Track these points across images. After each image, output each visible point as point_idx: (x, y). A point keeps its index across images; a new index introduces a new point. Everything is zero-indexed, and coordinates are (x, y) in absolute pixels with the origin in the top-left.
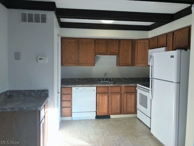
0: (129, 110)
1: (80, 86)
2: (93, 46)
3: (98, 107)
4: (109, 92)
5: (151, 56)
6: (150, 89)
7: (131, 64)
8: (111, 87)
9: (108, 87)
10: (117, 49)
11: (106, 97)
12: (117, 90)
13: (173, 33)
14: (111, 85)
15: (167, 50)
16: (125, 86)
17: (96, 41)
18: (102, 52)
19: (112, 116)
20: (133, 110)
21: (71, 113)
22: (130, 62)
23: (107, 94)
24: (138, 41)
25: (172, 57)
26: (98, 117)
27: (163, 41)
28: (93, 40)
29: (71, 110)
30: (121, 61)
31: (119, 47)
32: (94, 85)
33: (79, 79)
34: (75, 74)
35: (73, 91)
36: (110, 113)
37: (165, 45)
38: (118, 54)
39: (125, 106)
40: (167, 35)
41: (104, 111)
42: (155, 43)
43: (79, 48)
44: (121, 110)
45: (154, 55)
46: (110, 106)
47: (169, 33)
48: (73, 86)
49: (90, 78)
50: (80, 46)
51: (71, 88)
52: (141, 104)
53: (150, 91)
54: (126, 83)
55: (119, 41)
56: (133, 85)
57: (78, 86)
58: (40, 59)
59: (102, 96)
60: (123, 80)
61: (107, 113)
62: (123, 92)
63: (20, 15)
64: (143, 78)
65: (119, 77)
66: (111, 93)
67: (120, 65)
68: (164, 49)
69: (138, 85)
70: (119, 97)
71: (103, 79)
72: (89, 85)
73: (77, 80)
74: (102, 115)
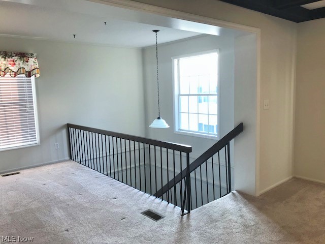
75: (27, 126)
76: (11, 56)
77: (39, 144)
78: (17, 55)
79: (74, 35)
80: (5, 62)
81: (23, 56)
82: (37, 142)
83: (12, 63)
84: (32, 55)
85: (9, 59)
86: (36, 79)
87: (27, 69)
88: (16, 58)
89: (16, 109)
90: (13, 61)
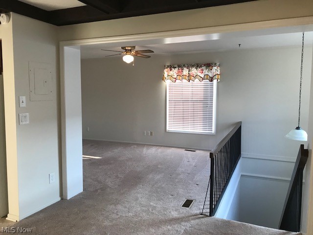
75: (207, 119)
76: (201, 67)
77: (215, 134)
78: (205, 65)
79: (240, 45)
80: (196, 71)
81: (209, 66)
82: (213, 132)
83: (201, 71)
84: (215, 64)
85: (199, 69)
86: (218, 82)
87: (211, 75)
88: (204, 68)
89: (201, 105)
90: (202, 70)
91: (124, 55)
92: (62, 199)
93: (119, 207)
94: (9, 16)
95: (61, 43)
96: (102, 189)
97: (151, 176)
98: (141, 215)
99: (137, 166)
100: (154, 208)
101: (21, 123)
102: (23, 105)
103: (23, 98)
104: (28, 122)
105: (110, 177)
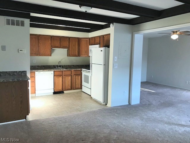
0: (77, 87)
1: (41, 70)
2: (50, 41)
3: (55, 86)
4: (63, 75)
5: (91, 50)
6: (90, 71)
7: (78, 55)
8: (64, 71)
9: (62, 71)
10: (68, 44)
11: (61, 78)
12: (69, 73)
13: (103, 36)
14: (65, 70)
15: (100, 47)
16: (74, 70)
17: (52, 38)
18: (57, 46)
19: (65, 92)
20: (80, 86)
21: (35, 90)
22: (77, 54)
23: (61, 76)
24: (83, 39)
25: (101, 51)
26: (55, 93)
27: (98, 41)
28: (50, 37)
29: (35, 89)
30: (71, 53)
31: (69, 42)
32: (52, 70)
33: (38, 66)
34: (35, 63)
35: (36, 74)
36: (64, 89)
37: (99, 43)
38: (68, 48)
39: (74, 84)
40: (100, 37)
41: (60, 88)
42: (93, 41)
43: (39, 43)
44: (71, 87)
45: (92, 49)
46: (64, 84)
47: (101, 36)
48: (36, 71)
49: (47, 66)
50: (40, 41)
51: (34, 72)
52: (85, 82)
53: (90, 72)
54: (74, 68)
55: (69, 38)
56: (79, 69)
57: (40, 70)
58: (20, 50)
59: (58, 78)
60: (72, 67)
61: (62, 90)
62: (73, 74)
63: (5, 20)
64: (86, 65)
65: (70, 64)
66: (64, 75)
67: (70, 56)
68: (98, 46)
69: (83, 69)
70: (70, 78)
71: (58, 66)
72: (48, 70)
73: (37, 67)
74: (58, 91)
91: (172, 35)
92: (129, 104)
93: (154, 113)
94: (113, 24)
95: (134, 33)
96: (149, 104)
97: (180, 105)
98: (164, 118)
99: (175, 99)
100: (173, 118)
101: (114, 68)
102: (116, 60)
103: (116, 57)
104: (117, 68)
105: (155, 101)
